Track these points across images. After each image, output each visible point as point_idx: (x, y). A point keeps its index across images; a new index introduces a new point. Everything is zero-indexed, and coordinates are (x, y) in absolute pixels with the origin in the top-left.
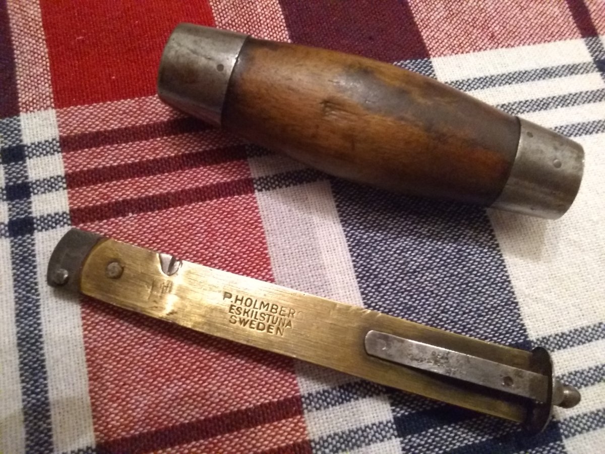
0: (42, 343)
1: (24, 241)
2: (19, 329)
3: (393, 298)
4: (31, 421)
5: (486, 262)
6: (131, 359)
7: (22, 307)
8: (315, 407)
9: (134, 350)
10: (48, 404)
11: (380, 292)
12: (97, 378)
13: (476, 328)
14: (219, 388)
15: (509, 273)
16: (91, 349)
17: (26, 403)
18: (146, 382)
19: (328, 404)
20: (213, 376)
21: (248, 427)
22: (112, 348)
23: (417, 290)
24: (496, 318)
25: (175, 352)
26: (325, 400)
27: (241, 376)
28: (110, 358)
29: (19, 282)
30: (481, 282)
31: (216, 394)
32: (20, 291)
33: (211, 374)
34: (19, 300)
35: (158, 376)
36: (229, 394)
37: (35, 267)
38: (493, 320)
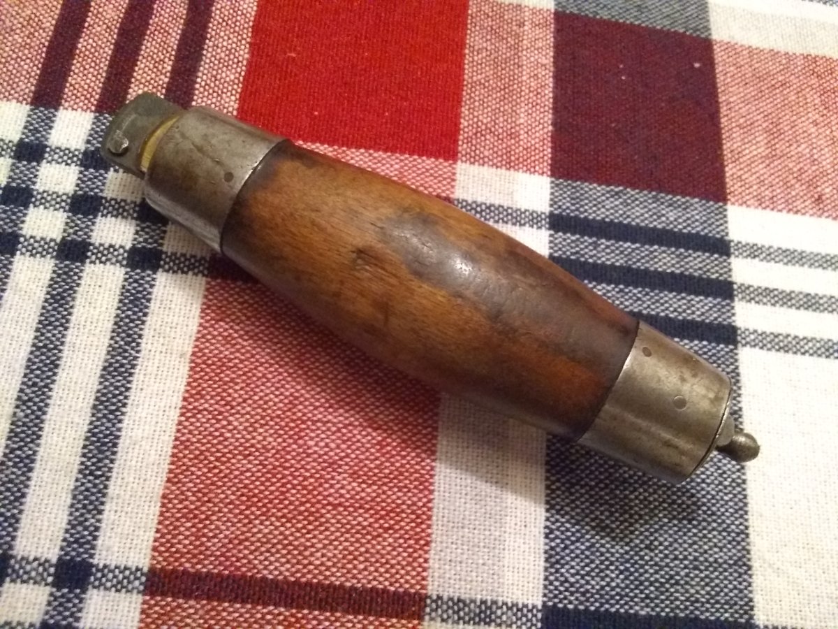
0: (123, 414)
1: (142, 278)
2: (101, 387)
3: (587, 508)
4: (77, 510)
5: (722, 499)
6: (228, 471)
7: (113, 361)
8: (441, 616)
9: (234, 461)
10: (104, 495)
11: (572, 494)
12: (177, 483)
13: (687, 583)
14: (325, 547)
15: (750, 523)
16: (182, 442)
17: (79, 484)
18: (236, 507)
19: (459, 618)
20: (323, 528)
21: (347, 612)
22: (208, 450)
23: (622, 507)
24: (717, 577)
25: (284, 481)
26: (458, 612)
27: (357, 541)
28: (201, 462)
29: (120, 327)
30: (709, 524)
31: (319, 554)
32: (118, 339)
33: (321, 525)
34: (113, 351)
35: (254, 504)
36: (335, 560)
37: (145, 315)
38: (712, 580)
